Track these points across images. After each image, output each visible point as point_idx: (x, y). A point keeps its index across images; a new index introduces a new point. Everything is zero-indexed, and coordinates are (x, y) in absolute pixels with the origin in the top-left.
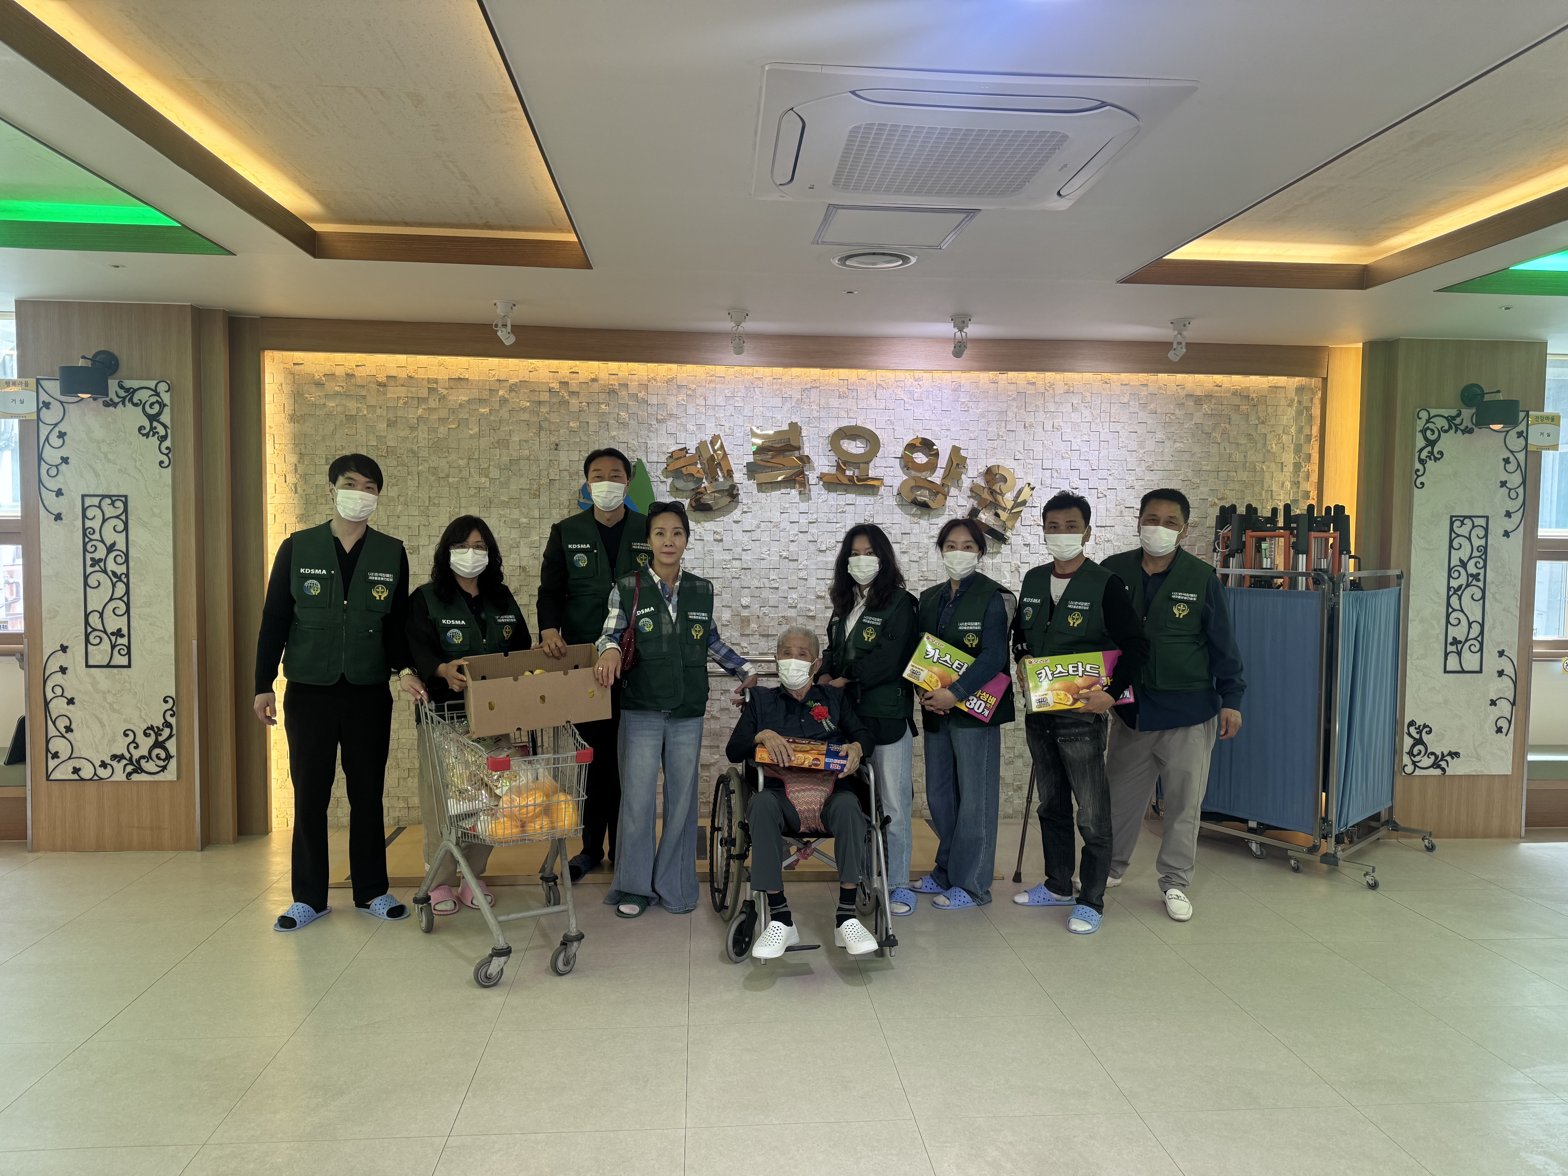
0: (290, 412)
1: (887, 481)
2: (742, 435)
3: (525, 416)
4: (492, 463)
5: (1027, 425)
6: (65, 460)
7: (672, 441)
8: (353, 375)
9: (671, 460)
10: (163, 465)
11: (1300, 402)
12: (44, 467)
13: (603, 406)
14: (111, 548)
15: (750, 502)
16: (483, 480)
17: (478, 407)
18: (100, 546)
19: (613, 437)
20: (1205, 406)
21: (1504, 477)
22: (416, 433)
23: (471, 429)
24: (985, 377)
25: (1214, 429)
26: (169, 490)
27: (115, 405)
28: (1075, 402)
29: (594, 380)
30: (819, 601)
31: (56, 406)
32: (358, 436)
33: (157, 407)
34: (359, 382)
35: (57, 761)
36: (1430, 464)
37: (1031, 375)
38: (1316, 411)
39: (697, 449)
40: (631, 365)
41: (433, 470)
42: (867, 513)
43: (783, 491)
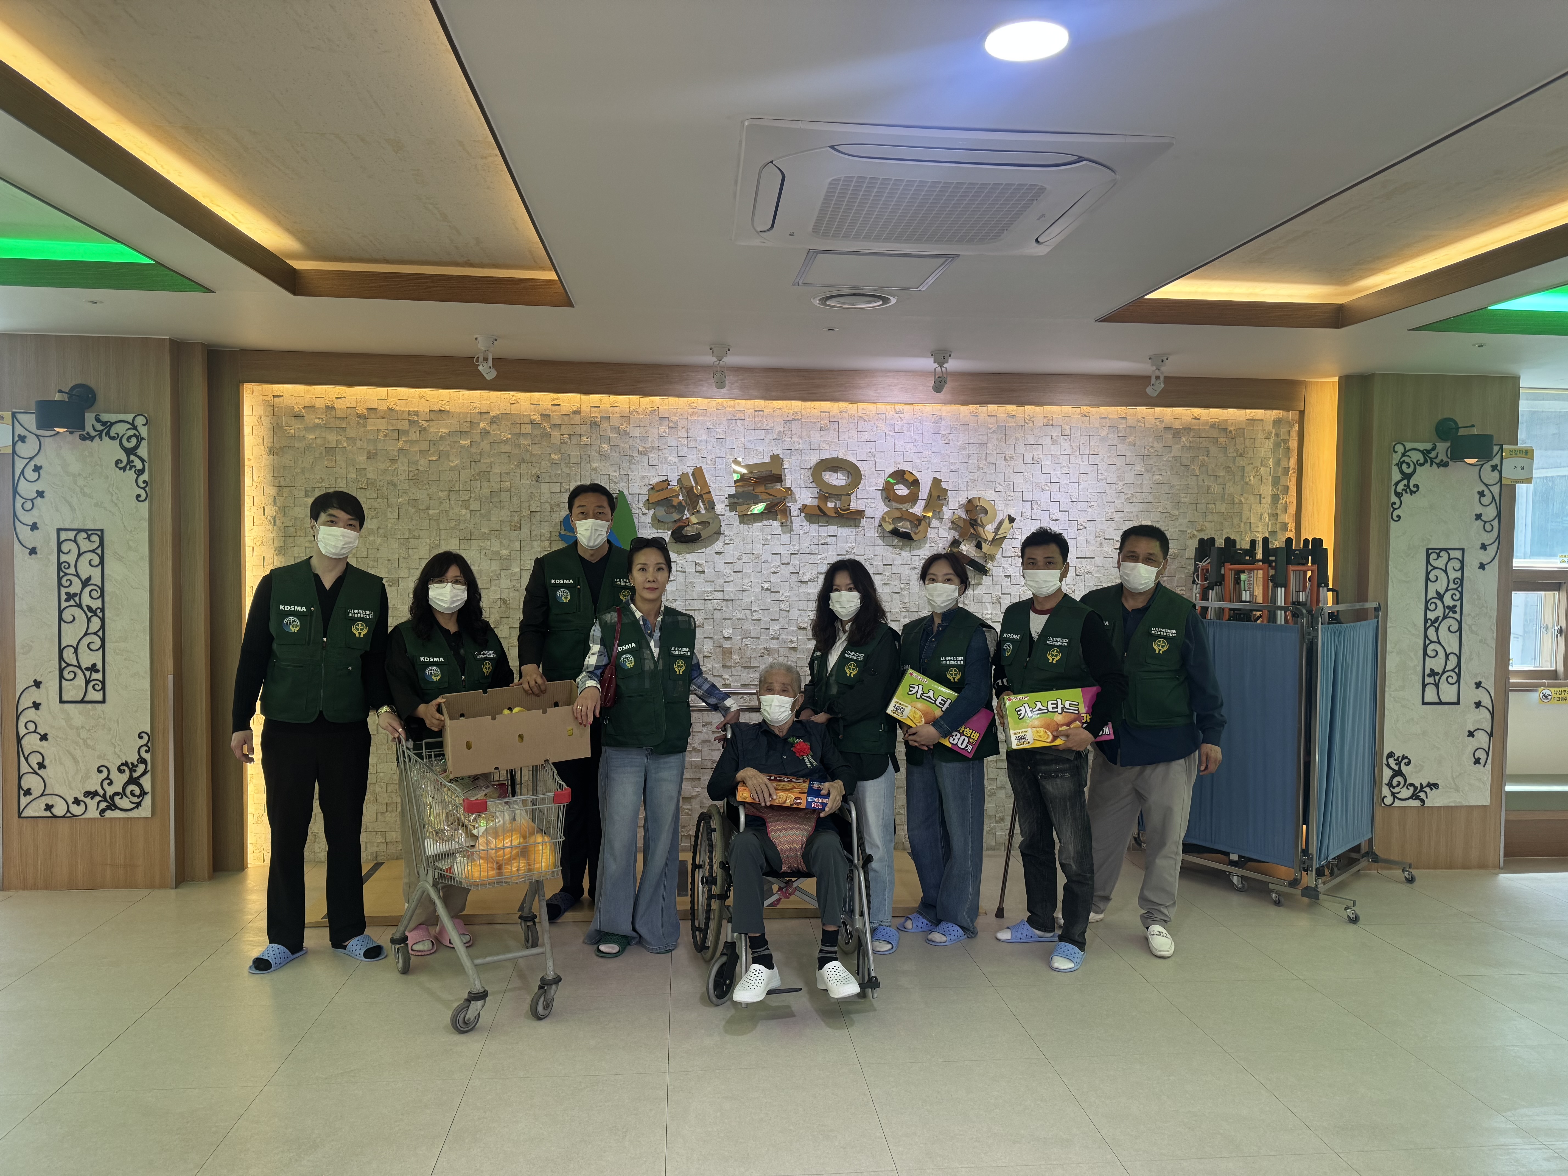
0: (269, 445)
1: (868, 513)
2: (723, 466)
3: (507, 448)
4: (473, 495)
5: (1007, 457)
6: (40, 494)
7: (654, 473)
8: (333, 407)
9: (651, 492)
10: (139, 499)
11: (1277, 435)
12: (19, 501)
13: (585, 439)
14: (86, 583)
15: (732, 533)
16: (464, 512)
17: (459, 440)
18: (75, 580)
19: (595, 469)
20: (1184, 439)
21: (1479, 510)
22: (396, 466)
23: (452, 462)
24: (965, 410)
25: (1192, 461)
26: (145, 524)
27: (92, 438)
28: (1054, 435)
29: (576, 412)
30: (801, 632)
31: (32, 441)
32: (338, 468)
33: (134, 441)
34: (339, 414)
35: (29, 798)
36: (1406, 497)
37: (1011, 408)
38: (1294, 444)
39: (679, 481)
40: (613, 397)
41: (414, 502)
42: (849, 545)
43: (765, 522)
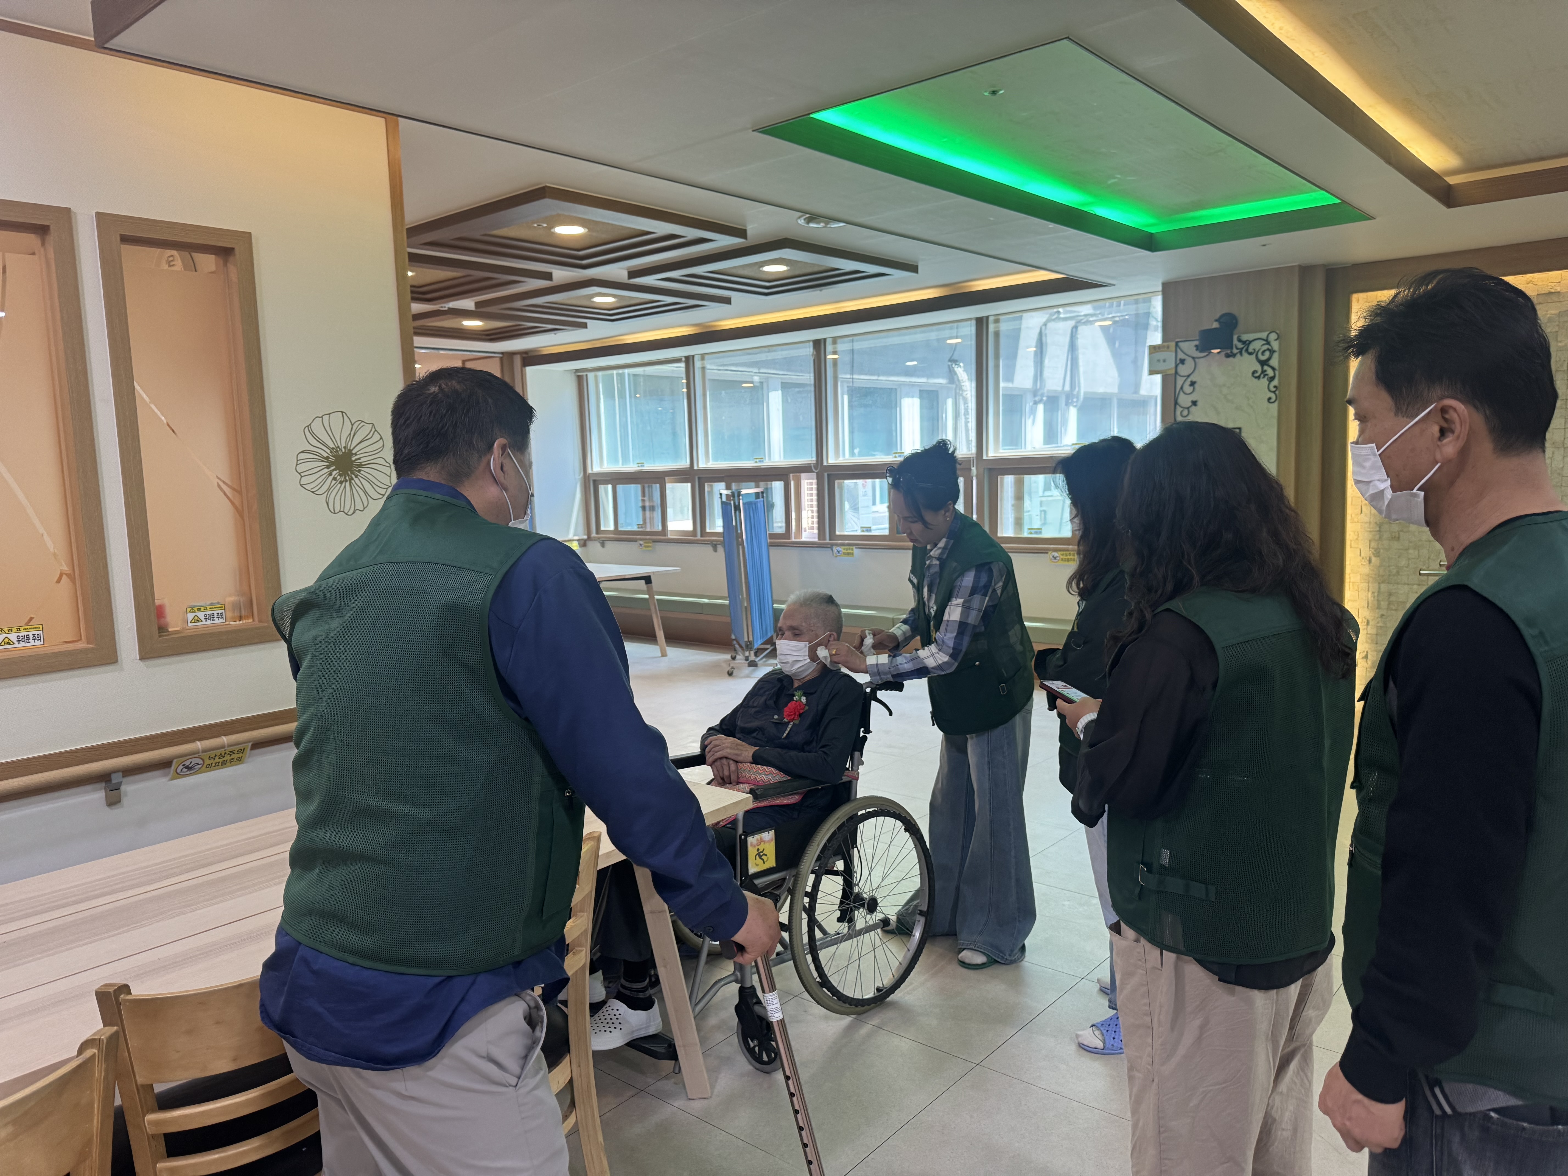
6: (1194, 403)
10: (1271, 401)
12: (1179, 410)
26: (1275, 421)
27: (1234, 355)
31: (1189, 362)
33: (1267, 354)
